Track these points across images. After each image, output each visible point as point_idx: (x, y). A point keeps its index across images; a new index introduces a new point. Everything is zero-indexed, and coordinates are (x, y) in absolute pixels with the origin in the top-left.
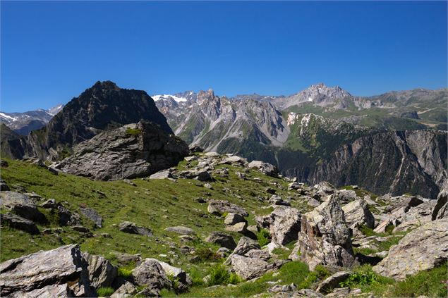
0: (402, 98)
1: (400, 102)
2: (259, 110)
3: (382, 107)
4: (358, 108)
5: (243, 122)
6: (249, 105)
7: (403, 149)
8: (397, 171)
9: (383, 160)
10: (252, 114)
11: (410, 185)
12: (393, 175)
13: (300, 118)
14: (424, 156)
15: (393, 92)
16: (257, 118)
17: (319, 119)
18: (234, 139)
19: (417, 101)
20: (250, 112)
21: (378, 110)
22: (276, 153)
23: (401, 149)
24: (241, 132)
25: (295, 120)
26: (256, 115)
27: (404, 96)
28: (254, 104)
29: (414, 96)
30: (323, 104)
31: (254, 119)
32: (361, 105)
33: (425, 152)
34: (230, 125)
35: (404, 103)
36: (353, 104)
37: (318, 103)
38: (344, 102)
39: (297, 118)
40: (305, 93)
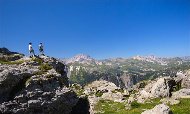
0: (113, 61)
3: (106, 64)
4: (97, 64)
14: (128, 84)
15: (110, 58)
17: (84, 69)
19: (118, 62)
23: (119, 81)
25: (73, 69)
29: (117, 60)
30: (83, 62)
33: (128, 82)
35: (114, 63)
36: (95, 63)
37: (81, 62)
38: (91, 62)
39: (74, 68)
40: (75, 58)
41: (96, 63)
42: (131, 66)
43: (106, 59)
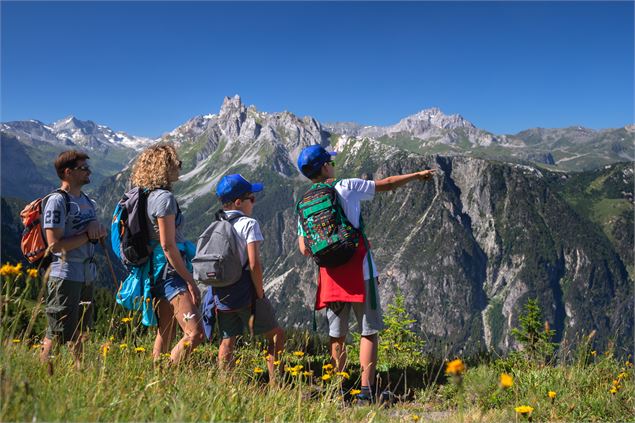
0: (549, 138)
1: (545, 144)
2: (294, 128)
3: (507, 145)
4: (472, 144)
5: (265, 142)
6: (282, 119)
7: (439, 183)
8: (421, 217)
9: (407, 199)
10: (282, 133)
11: (433, 237)
12: (414, 221)
13: (352, 144)
14: (470, 197)
15: (539, 129)
16: (288, 140)
17: (373, 146)
18: (245, 165)
19: (568, 143)
20: (281, 129)
21: (500, 148)
22: (297, 189)
23: (437, 183)
24: (258, 157)
25: (345, 147)
26: (288, 133)
27: (554, 136)
28: (289, 118)
29: (567, 135)
30: (424, 136)
31: (284, 140)
32: (477, 141)
33: (472, 190)
34: (248, 146)
35: (550, 145)
36: (466, 139)
37: (419, 134)
38: (453, 134)
39: (349, 143)
40: (409, 121)
41: (472, 138)
42: (607, 158)
43: (524, 129)
